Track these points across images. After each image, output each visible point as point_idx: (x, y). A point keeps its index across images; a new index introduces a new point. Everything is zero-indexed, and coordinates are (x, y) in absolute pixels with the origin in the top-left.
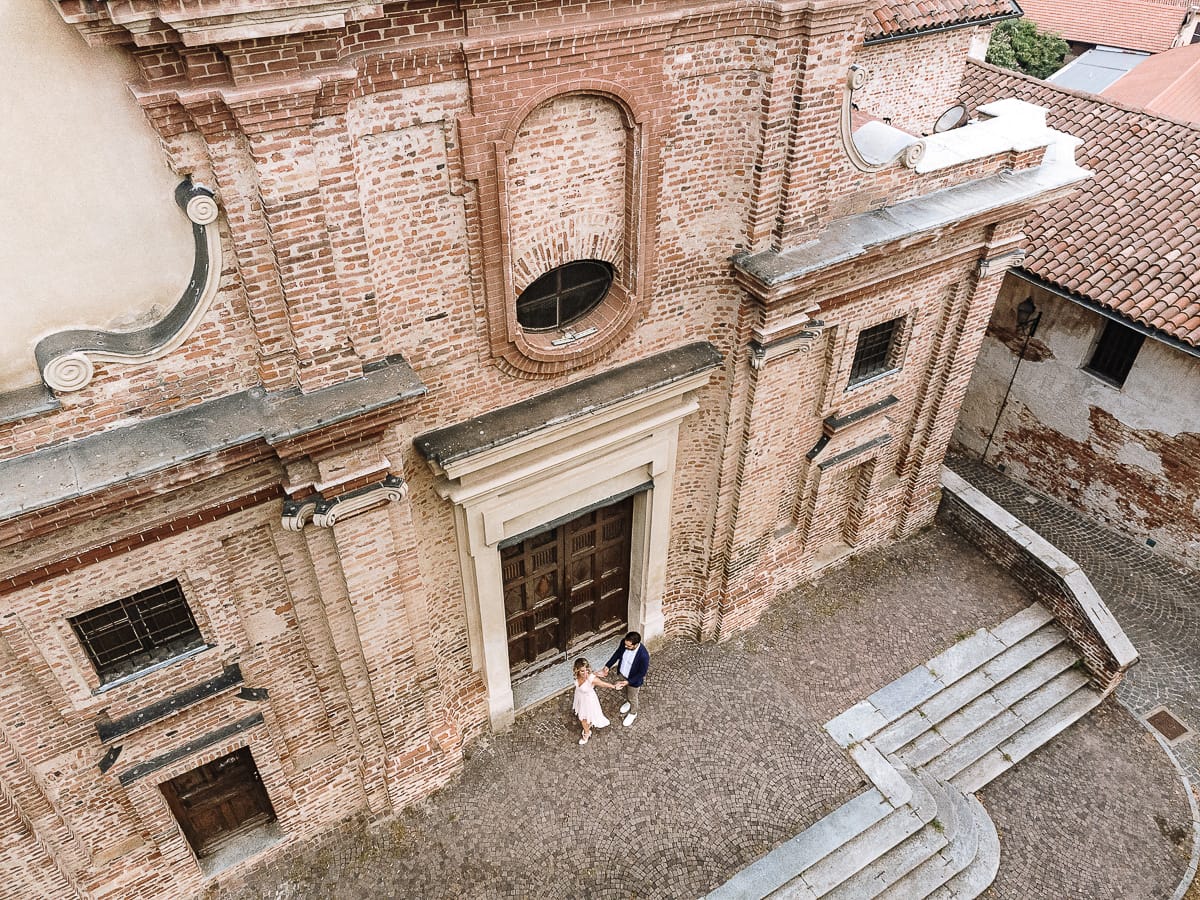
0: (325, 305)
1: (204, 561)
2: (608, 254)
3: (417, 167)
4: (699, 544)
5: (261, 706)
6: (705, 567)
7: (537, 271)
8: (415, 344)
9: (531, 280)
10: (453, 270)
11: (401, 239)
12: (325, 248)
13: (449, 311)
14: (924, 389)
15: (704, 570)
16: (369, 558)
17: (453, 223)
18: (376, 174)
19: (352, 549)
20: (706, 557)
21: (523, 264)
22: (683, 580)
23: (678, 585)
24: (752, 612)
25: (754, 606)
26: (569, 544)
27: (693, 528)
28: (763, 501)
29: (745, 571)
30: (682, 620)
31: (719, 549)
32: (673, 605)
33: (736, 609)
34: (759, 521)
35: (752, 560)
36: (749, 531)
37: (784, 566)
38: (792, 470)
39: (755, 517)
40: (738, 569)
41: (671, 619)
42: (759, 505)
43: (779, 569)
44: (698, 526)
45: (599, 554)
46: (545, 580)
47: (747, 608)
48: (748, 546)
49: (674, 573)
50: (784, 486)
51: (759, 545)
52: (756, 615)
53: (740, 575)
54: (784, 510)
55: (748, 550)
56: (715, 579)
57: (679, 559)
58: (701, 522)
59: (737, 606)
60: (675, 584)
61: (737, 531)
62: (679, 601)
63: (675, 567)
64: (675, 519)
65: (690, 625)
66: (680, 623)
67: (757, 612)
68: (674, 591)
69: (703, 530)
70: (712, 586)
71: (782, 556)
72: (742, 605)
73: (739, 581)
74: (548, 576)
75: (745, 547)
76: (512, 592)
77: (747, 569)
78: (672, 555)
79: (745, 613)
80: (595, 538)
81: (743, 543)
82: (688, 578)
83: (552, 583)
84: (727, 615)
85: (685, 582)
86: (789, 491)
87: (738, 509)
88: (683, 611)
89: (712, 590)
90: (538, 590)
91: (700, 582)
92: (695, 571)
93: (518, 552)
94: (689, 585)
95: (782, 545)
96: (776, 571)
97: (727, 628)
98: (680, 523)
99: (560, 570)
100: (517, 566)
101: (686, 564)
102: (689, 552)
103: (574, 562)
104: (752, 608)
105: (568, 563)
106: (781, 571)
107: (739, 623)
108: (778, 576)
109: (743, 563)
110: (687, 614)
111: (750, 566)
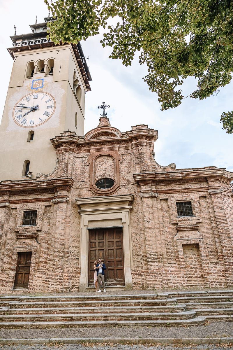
0: (65, 171)
1: (41, 208)
2: (112, 178)
3: (84, 162)
4: (140, 253)
5: (38, 245)
6: (142, 261)
7: (99, 178)
8: (79, 185)
9: (98, 179)
10: (86, 175)
11: (80, 170)
12: (67, 164)
13: (85, 181)
14: (212, 228)
16: (61, 213)
17: (87, 169)
18: (78, 162)
19: (59, 210)
20: (142, 257)
21: (97, 176)
22: (138, 267)
23: (137, 269)
24: (158, 282)
25: (158, 279)
26: (107, 242)
27: (138, 247)
28: (154, 238)
29: (153, 264)
30: (140, 283)
31: (144, 253)
32: (136, 275)
33: (151, 276)
34: (154, 246)
35: (155, 260)
36: (151, 248)
37: (174, 275)
38: (170, 241)
39: (152, 243)
40: (150, 261)
41: (136, 282)
42: (153, 239)
43: (172, 276)
44: (139, 246)
45: (115, 250)
46: (101, 252)
47: (156, 279)
48: (152, 254)
49: (136, 264)
50: (169, 246)
51: (157, 255)
52: (161, 285)
53: (152, 265)
54: (172, 257)
55: (153, 255)
56: (145, 265)
57: (136, 259)
58: (140, 245)
59: (151, 275)
60: (136, 268)
61: (147, 246)
62: (138, 274)
63: (136, 262)
64: (133, 244)
65: (141, 285)
66: (139, 285)
67: (161, 284)
68: (136, 271)
69: (140, 247)
70: (145, 268)
71: (173, 272)
72: (153, 276)
73: (152, 267)
74: (102, 251)
75: (151, 254)
76: (93, 251)
77: (154, 263)
78: (134, 256)
79: (155, 280)
80: (114, 244)
81: (150, 252)
82: (140, 266)
83: (103, 254)
84: (148, 277)
85: (139, 268)
86: (171, 249)
87: (146, 238)
88: (139, 279)
89: (145, 270)
90: (99, 255)
91: (142, 267)
92: (141, 264)
93: (95, 239)
94: (140, 269)
95: (173, 268)
96: (171, 276)
97: (149, 284)
98: (135, 245)
99: (105, 250)
100: (94, 243)
101: (139, 261)
102: (139, 256)
103: (109, 249)
104: (158, 280)
105: (107, 249)
106: (173, 277)
107: (154, 285)
108: (172, 279)
109: (152, 260)
110: (140, 280)
111: (155, 263)
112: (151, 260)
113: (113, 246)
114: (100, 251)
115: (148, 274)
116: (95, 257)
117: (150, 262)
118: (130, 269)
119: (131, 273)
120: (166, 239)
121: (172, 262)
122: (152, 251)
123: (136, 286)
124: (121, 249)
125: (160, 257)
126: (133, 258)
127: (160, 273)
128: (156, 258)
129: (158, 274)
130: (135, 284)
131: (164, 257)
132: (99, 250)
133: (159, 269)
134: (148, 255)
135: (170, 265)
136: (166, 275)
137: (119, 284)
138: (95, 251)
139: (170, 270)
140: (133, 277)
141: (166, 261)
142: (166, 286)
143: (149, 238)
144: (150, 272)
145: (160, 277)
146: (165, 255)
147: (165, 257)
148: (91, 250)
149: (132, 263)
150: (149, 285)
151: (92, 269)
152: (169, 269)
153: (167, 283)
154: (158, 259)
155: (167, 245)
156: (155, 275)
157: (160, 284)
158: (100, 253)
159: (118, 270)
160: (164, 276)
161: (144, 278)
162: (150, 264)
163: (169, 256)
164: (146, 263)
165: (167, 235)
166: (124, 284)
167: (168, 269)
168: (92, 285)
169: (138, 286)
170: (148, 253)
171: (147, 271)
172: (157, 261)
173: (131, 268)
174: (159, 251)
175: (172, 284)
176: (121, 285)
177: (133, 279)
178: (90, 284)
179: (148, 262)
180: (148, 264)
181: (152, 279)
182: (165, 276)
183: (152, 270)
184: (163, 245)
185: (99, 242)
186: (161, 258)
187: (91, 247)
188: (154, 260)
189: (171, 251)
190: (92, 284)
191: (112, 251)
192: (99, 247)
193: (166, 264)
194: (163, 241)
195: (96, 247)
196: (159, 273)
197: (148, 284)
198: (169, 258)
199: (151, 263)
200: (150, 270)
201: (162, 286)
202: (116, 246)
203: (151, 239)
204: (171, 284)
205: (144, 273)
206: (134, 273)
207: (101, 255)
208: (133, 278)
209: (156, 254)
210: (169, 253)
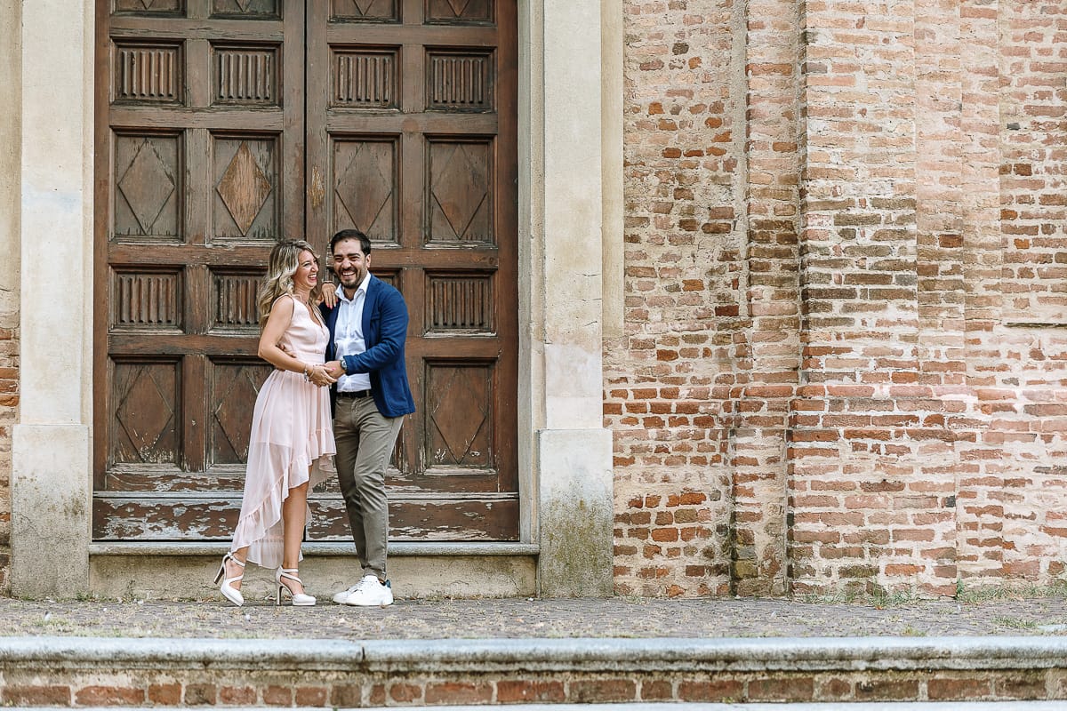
4: (719, 199)
6: (743, 281)
15: (739, 297)
20: (738, 240)
22: (683, 345)
23: (672, 365)
24: (915, 502)
25: (917, 476)
26: (322, 60)
27: (697, 132)
28: (896, 46)
29: (871, 317)
30: (692, 517)
31: (772, 203)
32: (653, 432)
33: (844, 445)
34: (893, 126)
35: (894, 286)
36: (862, 148)
37: (1058, 443)
38: (1042, 96)
39: (874, 98)
40: (841, 294)
41: (653, 501)
42: (887, 55)
43: (1038, 447)
44: (713, 123)
45: (412, 147)
46: (249, 163)
47: (891, 470)
48: (868, 212)
49: (655, 315)
50: (1025, 146)
51: (912, 227)
52: (938, 542)
53: (856, 328)
54: (1045, 259)
55: (870, 231)
56: (773, 329)
57: (666, 257)
58: (717, 108)
59: (849, 435)
60: (664, 355)
61: (815, 125)
62: (674, 423)
63: (659, 288)
64: (641, 88)
65: (714, 541)
66: (687, 534)
67: (935, 526)
68: (658, 386)
69: (725, 138)
70: (767, 357)
71: (1050, 409)
72: (870, 442)
73: (857, 354)
74: (259, 151)
75: (854, 212)
76: (148, 148)
77: (880, 315)
78: (643, 233)
79: (884, 486)
80: (398, 75)
81: (847, 190)
82: (702, 339)
83: (272, 186)
84: (813, 452)
85: (691, 354)
86: (1048, 179)
87: (804, 38)
88: (689, 468)
89: (769, 378)
90: (223, 192)
91: (732, 349)
92: (719, 312)
93: (171, 6)
94: (705, 368)
95: (1048, 376)
96: (1027, 447)
97: (820, 527)
98: (656, 108)
99: (291, 142)
100: (163, 57)
101: (693, 285)
102: (699, 235)
103: (339, 137)
104: (917, 486)
105: (318, 129)
106: (1048, 462)
107: (869, 537)
108: (1040, 479)
109: (863, 278)
110: (706, 479)
111: (892, 311)
112: (852, 278)
113: (387, 104)
114: (229, 149)
115: (815, 420)
116: (170, 209)
117: (838, 304)
118: (595, 361)
119: (609, 409)
120: (1006, 72)
121: (1045, 313)
122: (862, 187)
123: (651, 552)
124: (484, 140)
125: (939, 256)
126: (634, 247)
127: (939, 419)
128: (905, 266)
129: (920, 426)
130: (636, 517)
131: (971, 259)
132: (218, 134)
133: (930, 371)
134: (821, 225)
135: (1022, 341)
136: (988, 439)
137: (455, 518)
138: (167, 148)
139: (1018, 391)
140: (627, 443)
141: (989, 301)
142: (980, 551)
143: (846, 39)
144: (837, 404)
145: (936, 460)
146: (991, 239)
147: (987, 260)
148: (120, 132)
149: (617, 304)
150: (810, 538)
151: (132, 348)
152: (1015, 382)
153: (989, 518)
154: (922, 270)
155: (1006, 137)
156: (885, 436)
157: (930, 535)
158: (232, 170)
159: (436, 372)
160: (967, 446)
161: (760, 456)
162: (836, 321)
163: (1012, 249)
164: (786, 304)
165: (1017, 24)
166: (507, 522)
167: (999, 376)
168: (145, 526)
169: (673, 553)
170: (827, 205)
171: (789, 392)
172: (910, 295)
173: (605, 354)
174: (931, 185)
175: (1028, 539)
176: (468, 534)
177: (623, 471)
178: (121, 511)
179: (819, 293)
180: (819, 323)
181: (848, 469)
182: (980, 444)
183: (847, 382)
184: (980, 127)
185: (218, 45)
186: (946, 265)
187: (124, 99)
188: (879, 285)
189: (1046, 200)
190: (140, 511)
191: (381, 158)
192: (219, 101)
193: (989, 328)
194: (976, 89)
195: (180, 97)
196: (922, 414)
197: (801, 526)
198: (1016, 267)
199: (847, 309)
200: (834, 383)
201: (951, 553)
202: (433, 105)
203: (869, 56)
204: (1025, 537)
205: (764, 412)
206: (632, 408)
207: (247, 190)
208: (626, 454)
209: (902, 220)
210: (1026, 216)
